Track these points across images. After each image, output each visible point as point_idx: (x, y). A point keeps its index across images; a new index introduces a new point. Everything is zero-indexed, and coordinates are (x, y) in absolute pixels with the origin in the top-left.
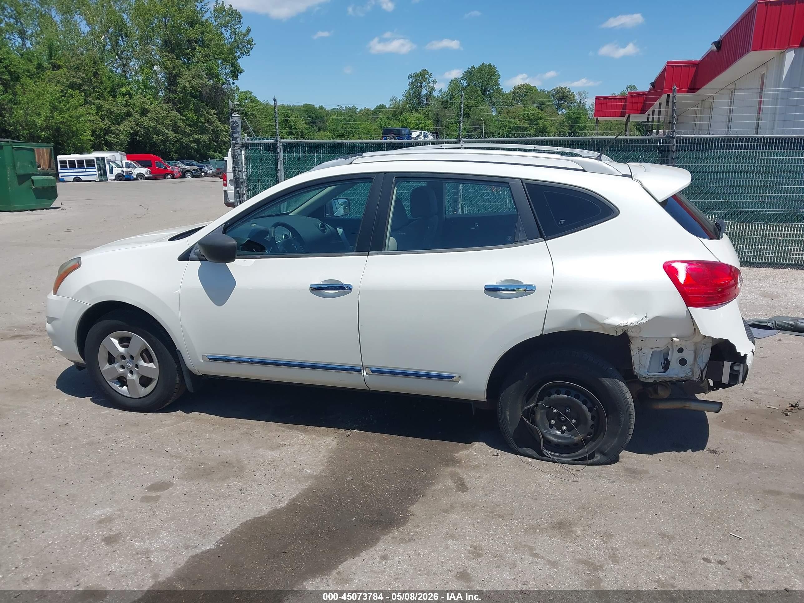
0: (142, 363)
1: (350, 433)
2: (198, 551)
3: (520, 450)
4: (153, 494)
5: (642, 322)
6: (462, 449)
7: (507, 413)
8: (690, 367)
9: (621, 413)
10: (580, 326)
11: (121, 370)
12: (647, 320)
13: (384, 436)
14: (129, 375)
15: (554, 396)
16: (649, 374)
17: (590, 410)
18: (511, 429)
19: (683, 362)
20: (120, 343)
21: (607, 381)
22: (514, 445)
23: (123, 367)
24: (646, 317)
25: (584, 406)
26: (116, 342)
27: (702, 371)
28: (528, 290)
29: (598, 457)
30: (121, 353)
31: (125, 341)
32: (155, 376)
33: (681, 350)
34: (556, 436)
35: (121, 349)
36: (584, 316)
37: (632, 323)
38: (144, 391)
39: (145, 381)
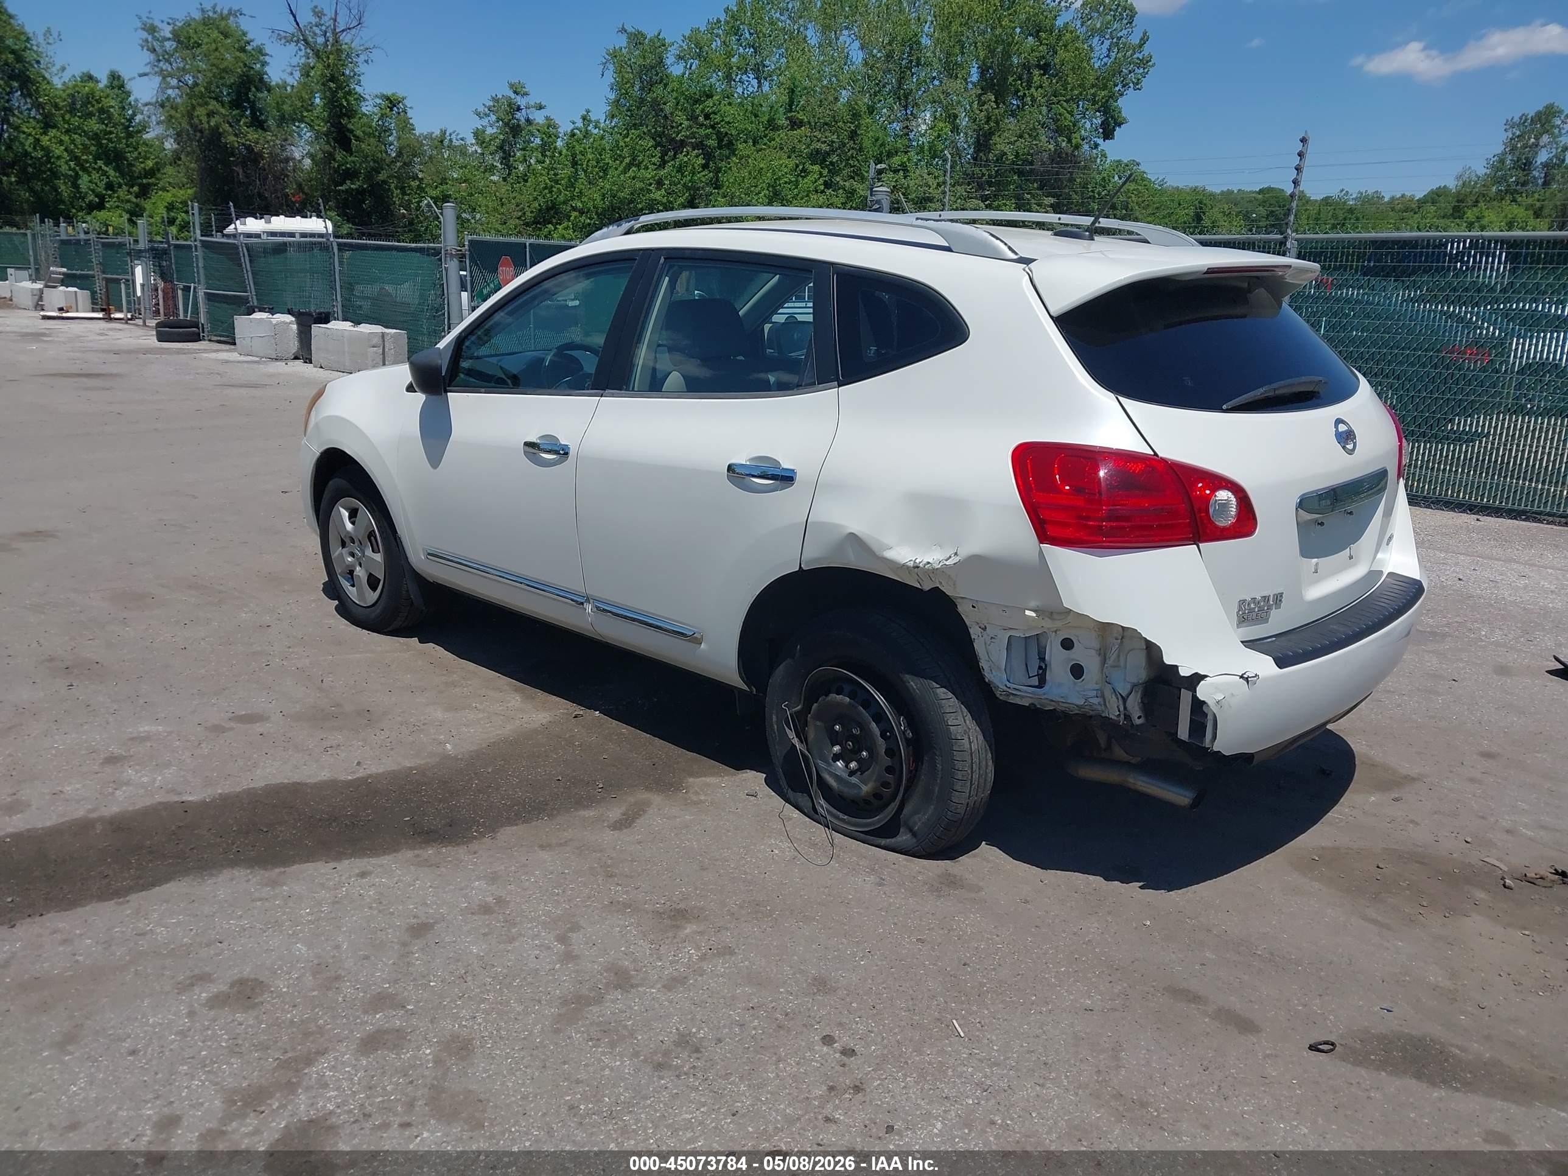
0: (369, 552)
1: (581, 713)
2: (176, 798)
3: (790, 794)
4: (232, 724)
5: (947, 563)
6: (713, 775)
7: (774, 717)
8: (1097, 687)
9: (937, 753)
10: (853, 560)
11: (350, 559)
12: (956, 559)
13: (625, 729)
14: (358, 568)
15: (834, 697)
16: (1009, 685)
17: (883, 735)
18: (778, 753)
19: (1077, 671)
20: (350, 518)
21: (913, 683)
22: (783, 783)
23: (353, 555)
24: (956, 554)
25: (874, 725)
26: (345, 514)
27: (1124, 700)
28: (786, 478)
29: (903, 838)
30: (348, 532)
31: (353, 514)
32: (381, 576)
33: (1067, 644)
34: (838, 778)
35: (349, 526)
36: (853, 538)
37: (929, 563)
38: (372, 596)
39: (373, 582)
